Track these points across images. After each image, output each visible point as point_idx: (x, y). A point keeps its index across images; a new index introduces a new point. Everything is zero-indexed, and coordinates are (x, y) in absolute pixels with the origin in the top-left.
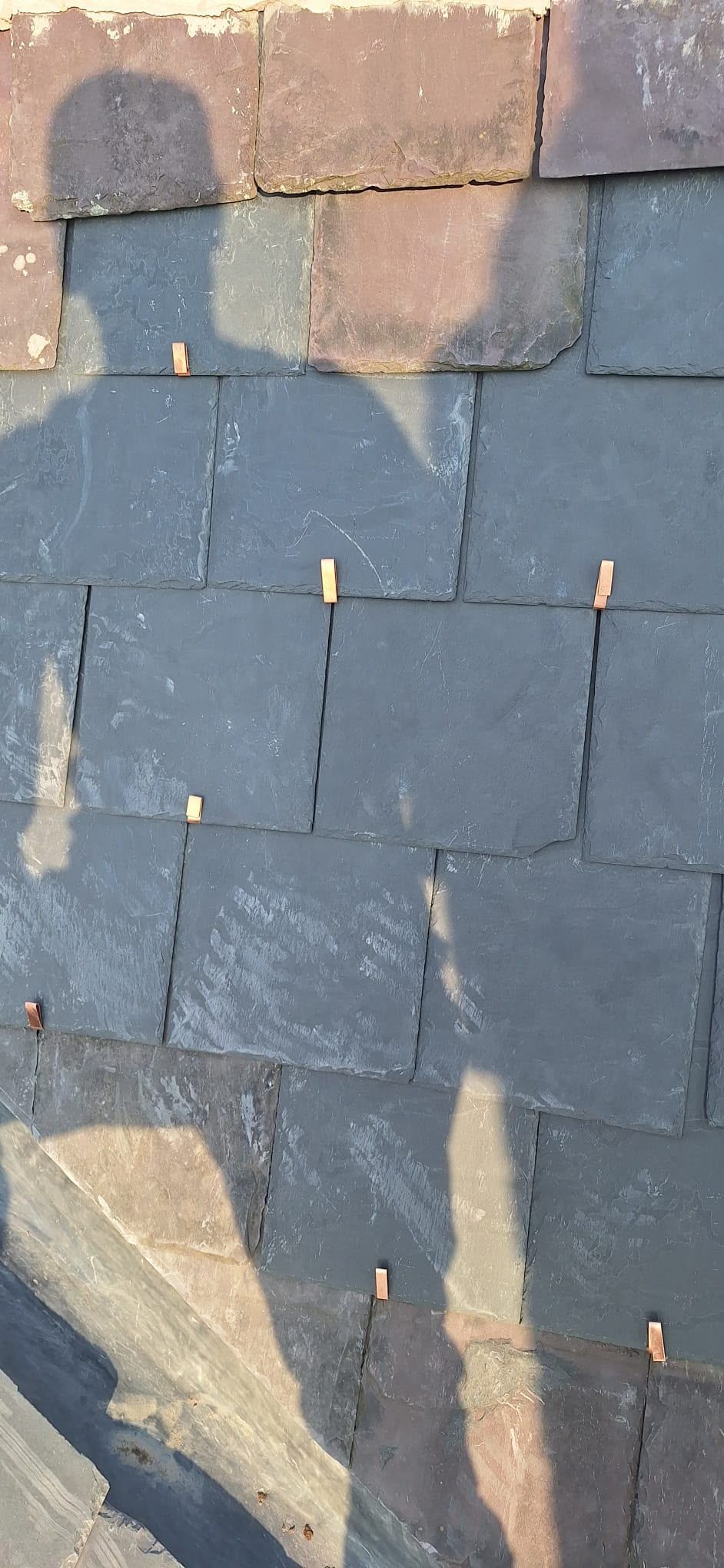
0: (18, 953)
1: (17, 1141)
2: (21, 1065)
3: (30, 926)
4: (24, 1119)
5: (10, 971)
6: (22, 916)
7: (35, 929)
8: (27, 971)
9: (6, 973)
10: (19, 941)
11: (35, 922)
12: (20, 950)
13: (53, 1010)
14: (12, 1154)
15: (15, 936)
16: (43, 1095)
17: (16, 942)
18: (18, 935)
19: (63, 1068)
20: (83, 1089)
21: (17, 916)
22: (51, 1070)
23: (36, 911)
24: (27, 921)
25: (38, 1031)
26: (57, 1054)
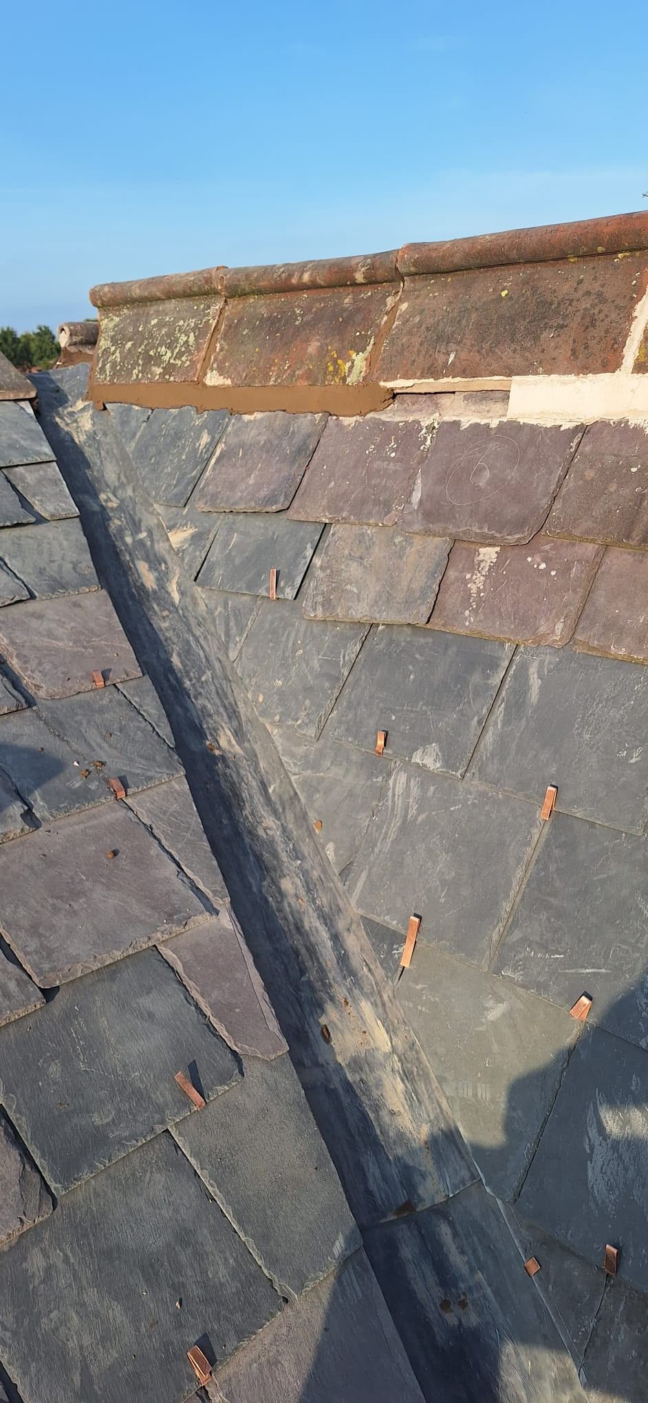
0: (609, 1191)
1: (555, 1369)
2: (585, 1300)
3: (626, 1169)
4: (575, 1358)
5: (597, 1205)
6: (620, 1156)
7: (630, 1175)
8: (613, 1212)
9: (592, 1205)
10: (612, 1180)
11: (632, 1168)
12: (610, 1189)
13: (630, 1262)
14: (548, 1381)
15: (609, 1173)
16: (598, 1342)
17: (609, 1180)
18: (612, 1174)
19: (625, 1325)
20: (640, 1356)
21: (616, 1155)
22: (612, 1321)
23: (634, 1157)
24: (623, 1164)
25: (608, 1275)
26: (622, 1308)
